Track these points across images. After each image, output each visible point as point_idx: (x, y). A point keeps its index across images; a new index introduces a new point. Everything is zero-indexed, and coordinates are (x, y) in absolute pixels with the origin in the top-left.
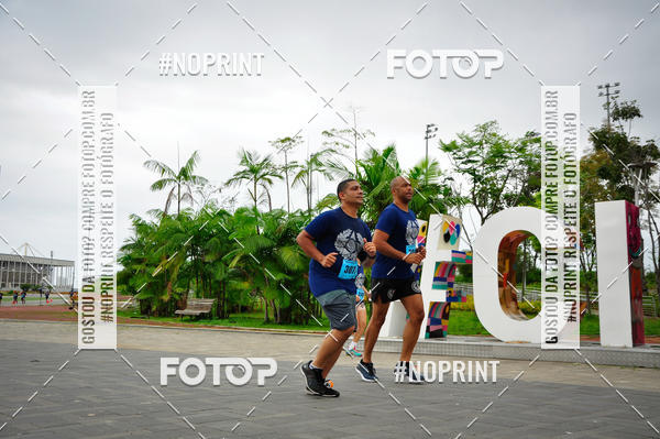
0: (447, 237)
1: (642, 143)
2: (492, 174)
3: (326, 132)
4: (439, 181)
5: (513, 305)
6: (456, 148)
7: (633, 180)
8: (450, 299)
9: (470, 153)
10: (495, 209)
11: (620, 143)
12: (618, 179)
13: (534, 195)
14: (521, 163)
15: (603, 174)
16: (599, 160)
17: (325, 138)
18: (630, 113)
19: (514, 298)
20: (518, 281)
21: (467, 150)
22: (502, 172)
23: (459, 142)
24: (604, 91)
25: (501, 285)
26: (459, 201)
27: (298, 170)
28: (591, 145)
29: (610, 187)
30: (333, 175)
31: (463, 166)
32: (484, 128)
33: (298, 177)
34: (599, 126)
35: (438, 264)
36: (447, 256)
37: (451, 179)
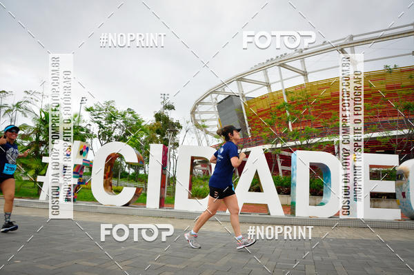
0: (81, 153)
1: (174, 121)
2: (110, 125)
3: (26, 92)
4: (83, 125)
5: (110, 187)
6: (93, 110)
7: (169, 136)
8: (80, 183)
9: (99, 114)
10: (109, 141)
11: (166, 120)
12: (163, 135)
13: (128, 138)
14: (123, 122)
15: (158, 132)
16: (157, 126)
17: (26, 95)
18: (171, 107)
19: (111, 185)
20: (116, 176)
21: (98, 112)
22: (113, 125)
23: (94, 108)
24: (163, 96)
25: (105, 178)
26: (91, 136)
27: (7, 109)
28: (154, 119)
29: (161, 138)
30: (27, 114)
31: (95, 119)
32: (108, 103)
33: (6, 112)
34: (158, 111)
35: (75, 165)
36: (80, 162)
37: (90, 125)
